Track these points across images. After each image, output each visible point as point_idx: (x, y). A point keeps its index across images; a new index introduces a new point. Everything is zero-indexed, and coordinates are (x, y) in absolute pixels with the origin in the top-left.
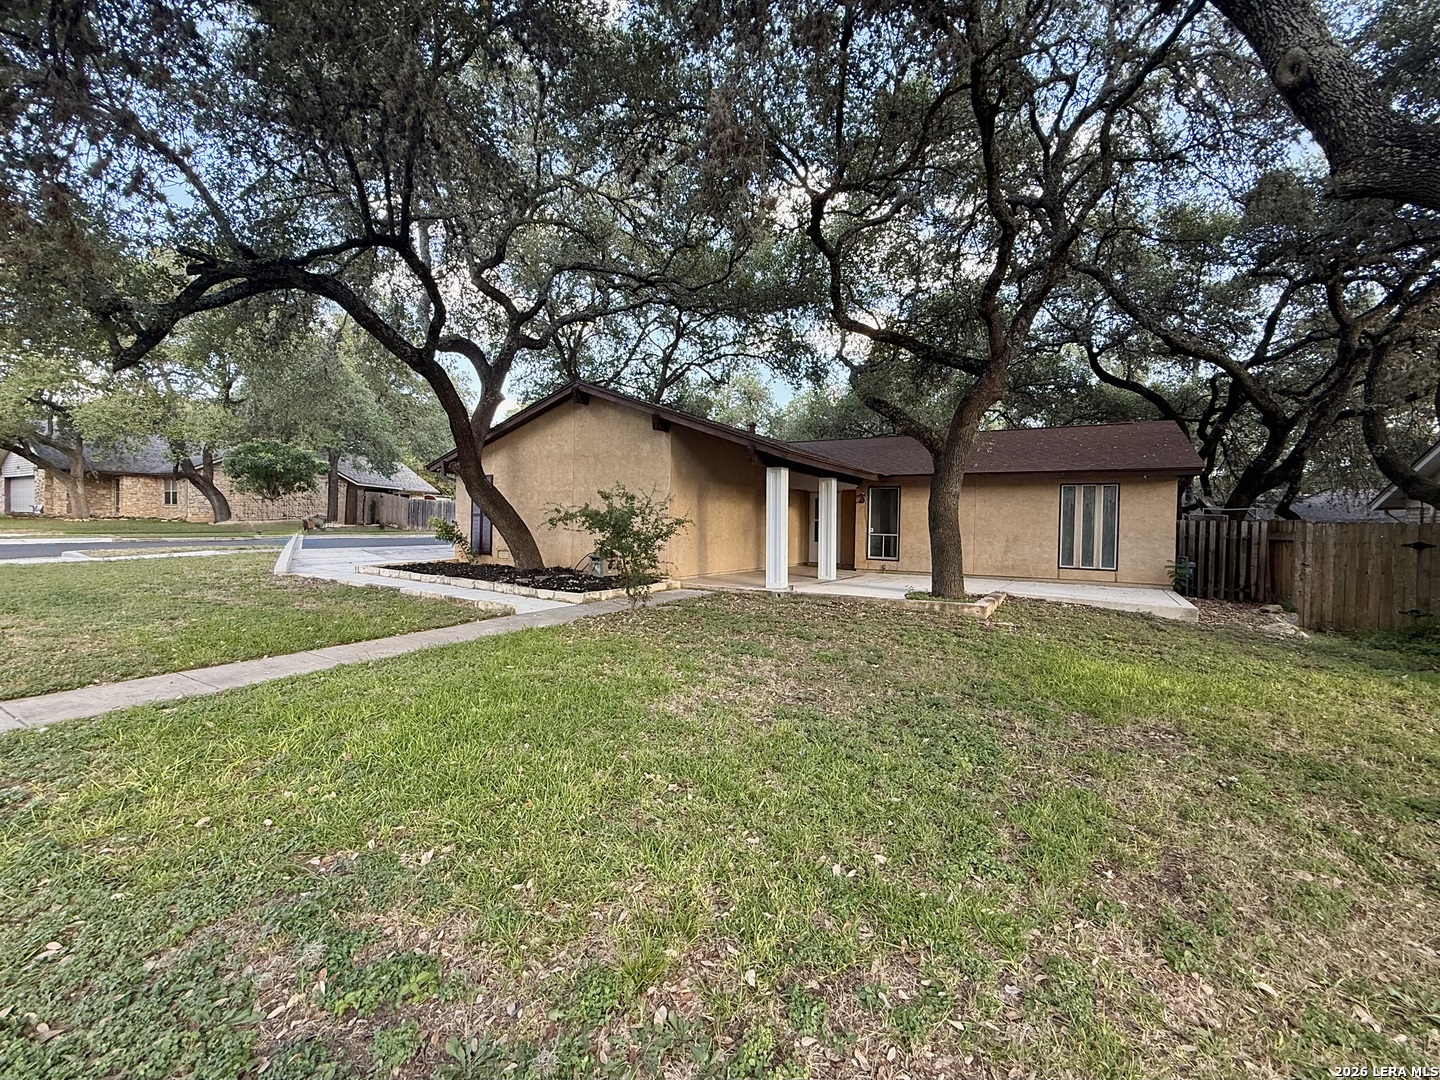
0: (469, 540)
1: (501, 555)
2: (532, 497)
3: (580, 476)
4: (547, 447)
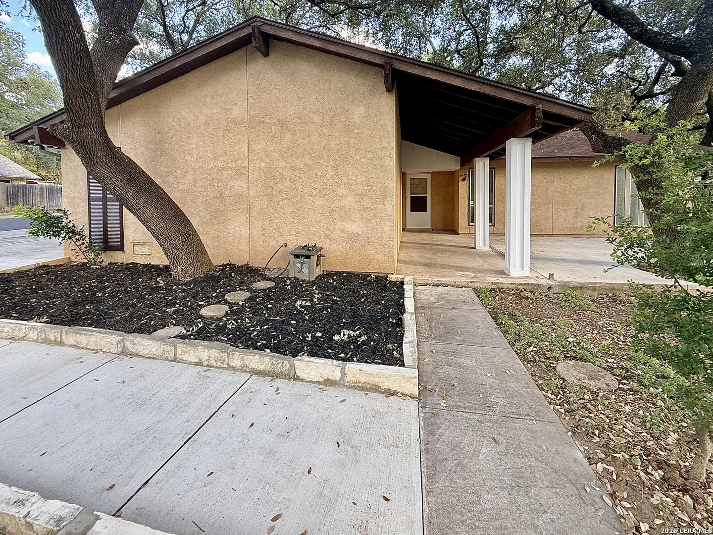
0: (86, 233)
1: (138, 250)
2: (184, 175)
3: (257, 148)
4: (205, 111)
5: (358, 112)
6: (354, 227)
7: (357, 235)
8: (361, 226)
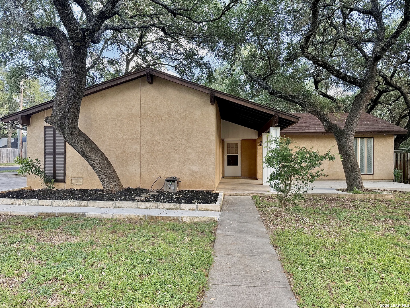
1: (74, 182)
3: (146, 129)
4: (117, 109)
5: (197, 113)
6: (195, 168)
7: (197, 172)
8: (199, 168)
